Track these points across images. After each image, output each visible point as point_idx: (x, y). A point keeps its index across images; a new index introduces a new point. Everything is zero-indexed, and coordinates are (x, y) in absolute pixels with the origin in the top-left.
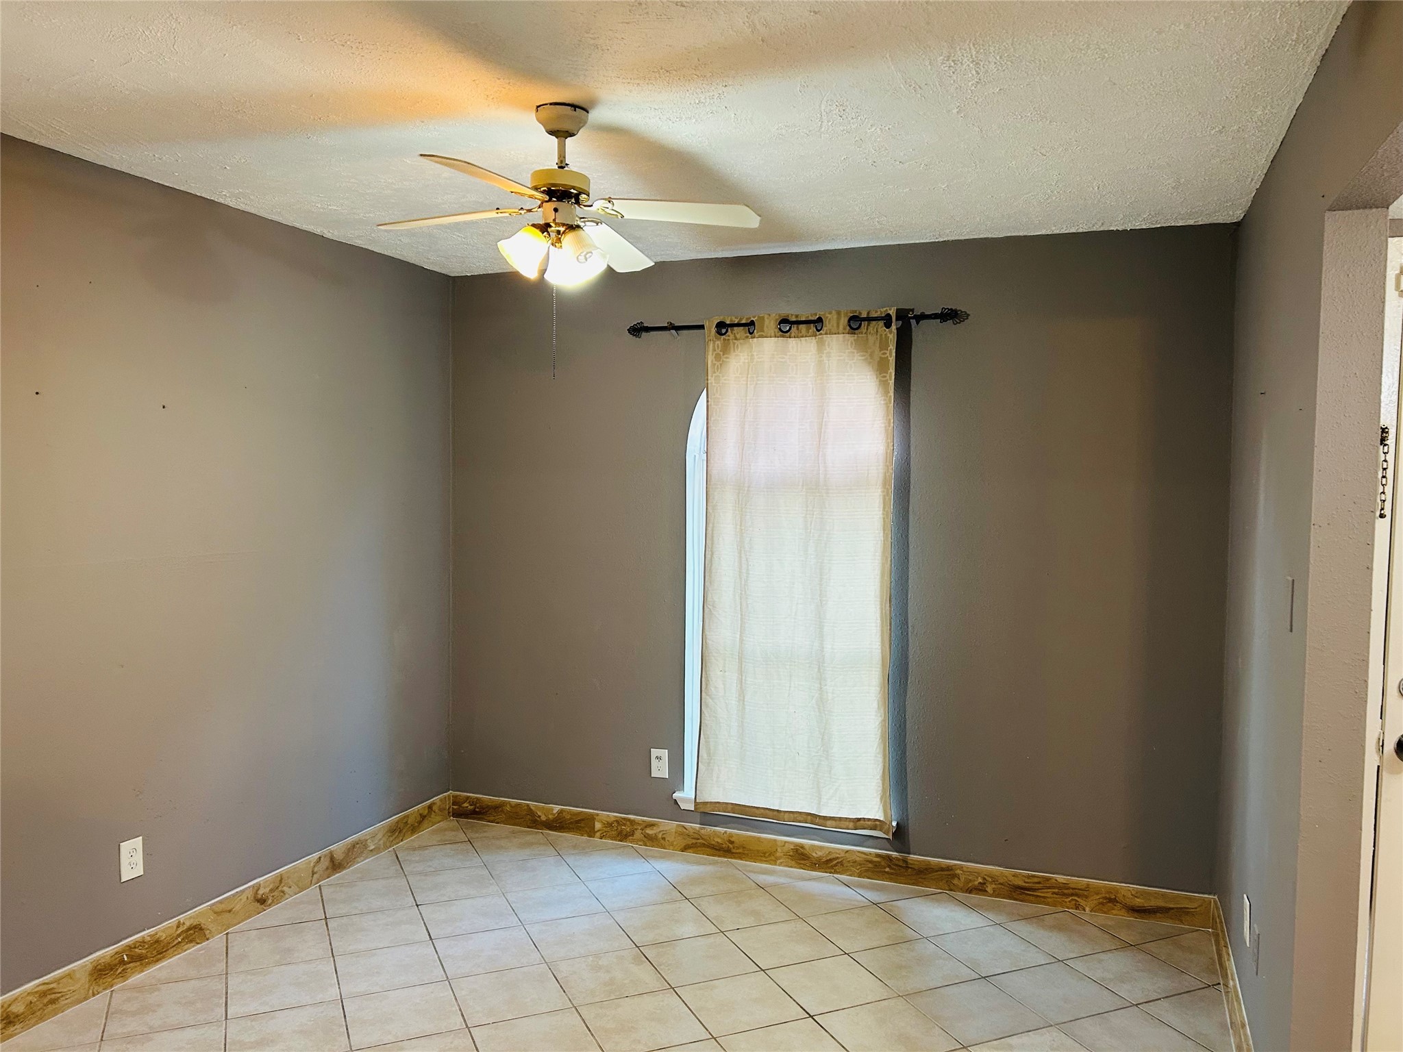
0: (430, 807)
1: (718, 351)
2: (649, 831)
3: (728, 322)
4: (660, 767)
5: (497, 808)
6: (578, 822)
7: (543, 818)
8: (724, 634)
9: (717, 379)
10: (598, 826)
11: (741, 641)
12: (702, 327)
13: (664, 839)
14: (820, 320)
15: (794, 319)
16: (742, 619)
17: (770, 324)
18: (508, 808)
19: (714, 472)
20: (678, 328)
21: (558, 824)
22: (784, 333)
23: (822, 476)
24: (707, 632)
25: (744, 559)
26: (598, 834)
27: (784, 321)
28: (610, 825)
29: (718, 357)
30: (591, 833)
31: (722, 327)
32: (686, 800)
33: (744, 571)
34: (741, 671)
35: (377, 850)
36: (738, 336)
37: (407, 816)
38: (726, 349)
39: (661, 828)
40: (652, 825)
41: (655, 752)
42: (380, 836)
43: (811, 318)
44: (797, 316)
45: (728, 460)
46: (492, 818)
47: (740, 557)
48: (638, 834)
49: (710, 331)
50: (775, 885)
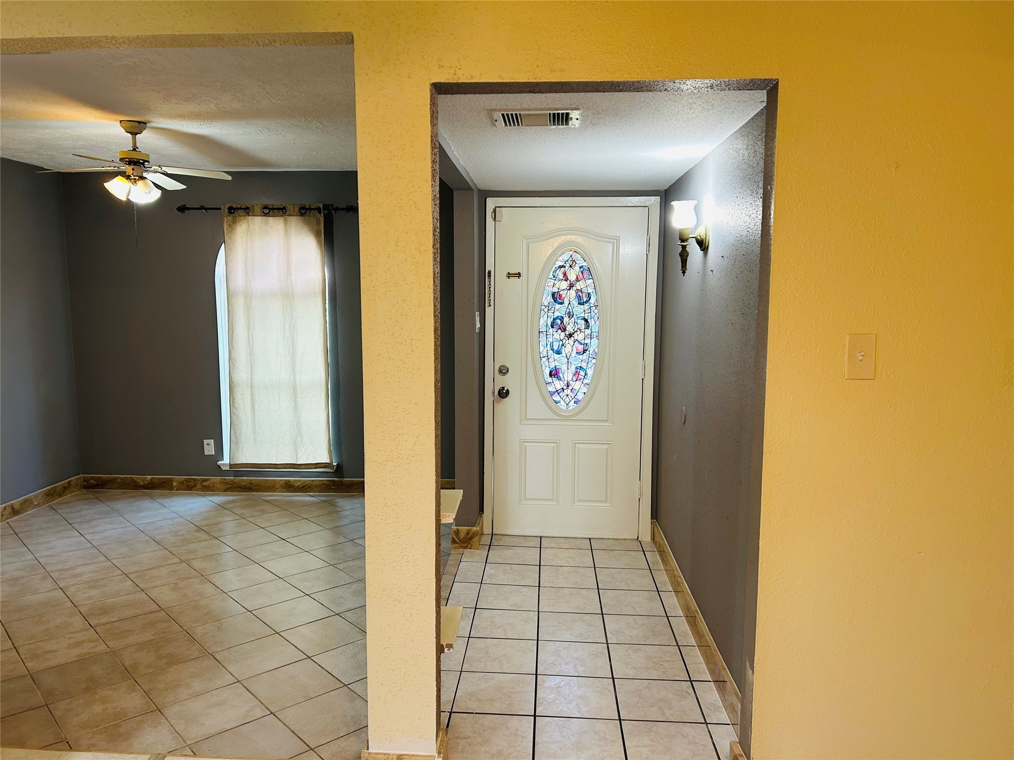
0: (69, 483)
1: (230, 222)
2: (205, 484)
3: (234, 207)
4: (209, 448)
5: (112, 481)
6: (162, 483)
7: (141, 483)
8: (242, 375)
9: (230, 238)
10: (175, 484)
11: (252, 378)
12: (220, 209)
13: (213, 487)
14: (284, 208)
15: (270, 207)
16: (251, 366)
17: (258, 209)
18: (119, 480)
19: (231, 287)
20: (206, 209)
21: (151, 486)
22: (266, 215)
23: (290, 290)
24: (232, 375)
25: (250, 335)
26: (175, 488)
27: (265, 207)
28: (182, 483)
29: (230, 226)
30: (171, 488)
31: (231, 210)
32: (225, 465)
33: (251, 341)
34: (252, 395)
35: (39, 505)
36: (241, 214)
37: (56, 487)
38: (234, 222)
39: (212, 481)
40: (206, 480)
41: (206, 441)
42: (40, 497)
43: (280, 207)
44: (272, 205)
45: (239, 281)
46: (109, 487)
47: (249, 333)
48: (199, 486)
49: (224, 212)
50: (274, 500)
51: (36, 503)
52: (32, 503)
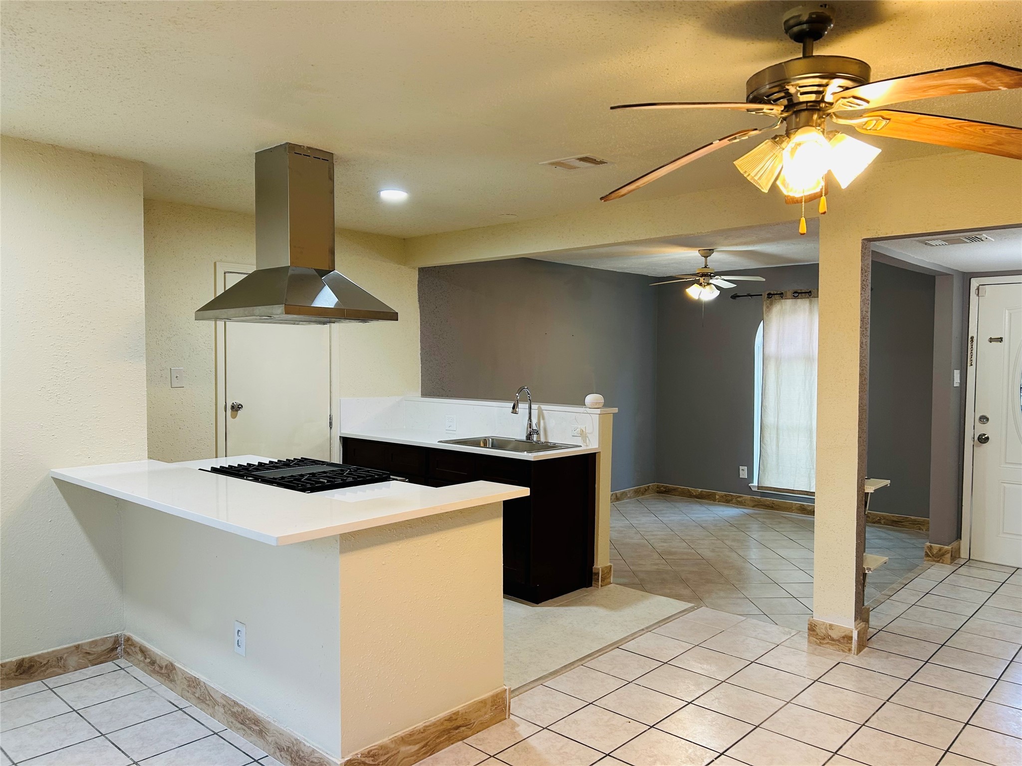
0: (648, 487)
1: (768, 305)
2: (739, 499)
3: (772, 293)
4: (744, 474)
5: (675, 490)
6: (709, 495)
7: (694, 494)
8: (770, 419)
9: (768, 316)
10: (717, 497)
11: (778, 421)
12: (761, 295)
13: (745, 502)
14: (810, 292)
15: (799, 291)
16: (778, 412)
17: (789, 294)
18: (680, 490)
19: (766, 352)
20: (751, 296)
21: (701, 497)
22: (796, 297)
23: (811, 354)
24: (763, 418)
25: (778, 389)
26: (717, 500)
27: (795, 292)
28: (722, 497)
29: (768, 307)
30: (715, 500)
31: (770, 295)
32: (754, 486)
33: (779, 393)
34: (778, 434)
35: (630, 498)
36: (777, 298)
37: (640, 488)
38: (771, 304)
39: (744, 498)
40: (740, 497)
41: (741, 468)
42: (631, 492)
43: (807, 291)
44: (801, 290)
45: (772, 348)
46: (673, 494)
47: (777, 387)
48: (734, 501)
49: (765, 296)
50: (788, 517)
51: (629, 496)
52: (627, 495)
